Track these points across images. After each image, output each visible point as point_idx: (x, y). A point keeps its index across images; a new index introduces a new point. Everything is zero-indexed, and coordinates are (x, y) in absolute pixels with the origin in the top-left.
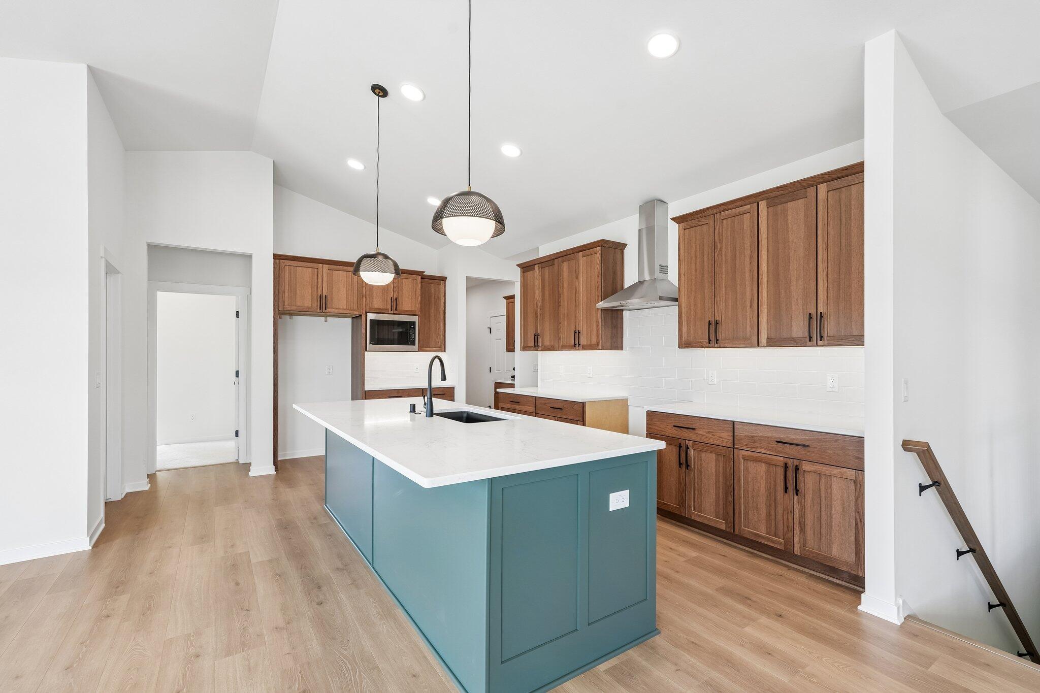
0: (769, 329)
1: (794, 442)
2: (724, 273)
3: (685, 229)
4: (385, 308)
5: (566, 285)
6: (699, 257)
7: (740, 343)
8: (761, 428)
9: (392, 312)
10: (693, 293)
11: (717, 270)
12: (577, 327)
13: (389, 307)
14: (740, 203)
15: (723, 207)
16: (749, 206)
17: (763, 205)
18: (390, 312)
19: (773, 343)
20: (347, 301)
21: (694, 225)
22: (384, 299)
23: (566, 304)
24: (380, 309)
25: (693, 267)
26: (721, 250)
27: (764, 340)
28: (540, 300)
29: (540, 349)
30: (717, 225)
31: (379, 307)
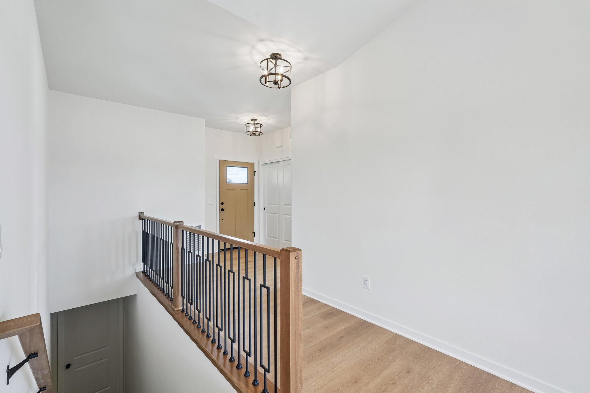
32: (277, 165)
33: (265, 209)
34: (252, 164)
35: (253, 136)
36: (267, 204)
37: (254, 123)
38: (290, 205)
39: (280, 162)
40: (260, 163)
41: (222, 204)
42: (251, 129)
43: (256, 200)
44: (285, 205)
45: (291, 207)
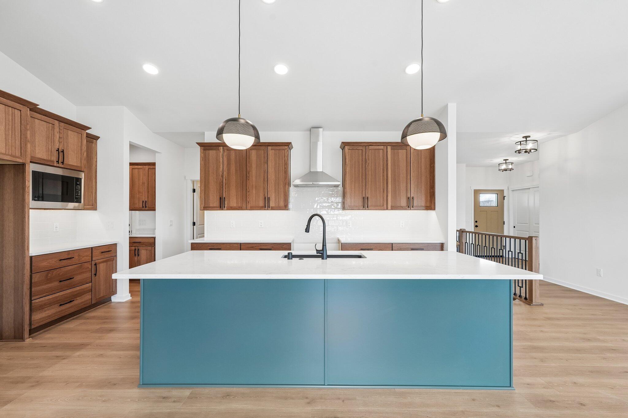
0: (392, 202)
1: (418, 248)
2: (370, 175)
3: (349, 149)
4: (49, 159)
5: (254, 166)
6: (357, 165)
7: (379, 208)
8: (404, 245)
9: (58, 165)
10: (353, 183)
11: (367, 173)
12: (266, 195)
13: (55, 159)
14: (379, 144)
15: (370, 144)
16: (383, 147)
17: (389, 148)
18: (55, 165)
19: (393, 208)
20: (6, 143)
21: (354, 148)
22: (48, 148)
23: (254, 179)
24: (44, 160)
25: (354, 170)
26: (369, 163)
27: (389, 207)
28: (225, 173)
29: (226, 208)
30: (367, 151)
31: (42, 158)
32: (527, 191)
33: (514, 227)
34: (503, 191)
35: (504, 172)
36: (517, 223)
37: (506, 163)
38: (539, 224)
39: (530, 189)
40: (510, 190)
41: (476, 222)
42: (504, 167)
43: (506, 220)
44: (535, 224)
45: (539, 226)
